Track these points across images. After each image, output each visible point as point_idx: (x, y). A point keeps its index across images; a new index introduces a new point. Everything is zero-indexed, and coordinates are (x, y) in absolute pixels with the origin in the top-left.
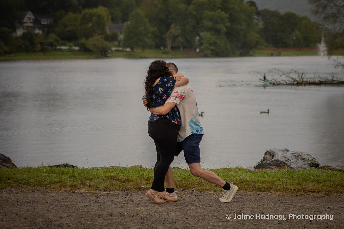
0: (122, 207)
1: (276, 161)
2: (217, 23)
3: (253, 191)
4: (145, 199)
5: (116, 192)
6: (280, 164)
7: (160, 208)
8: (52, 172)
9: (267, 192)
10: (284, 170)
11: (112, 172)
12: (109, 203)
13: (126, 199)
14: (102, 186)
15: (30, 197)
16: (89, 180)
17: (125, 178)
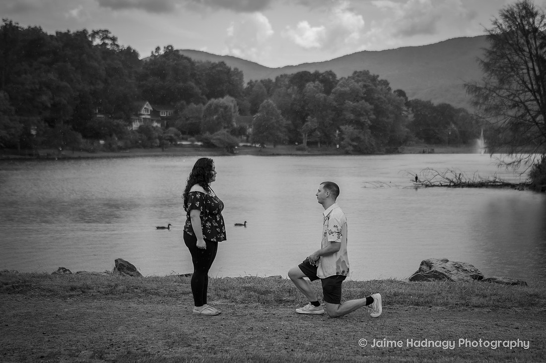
0: (262, 321)
1: (435, 272)
2: (361, 115)
3: (409, 305)
4: (288, 312)
5: (255, 304)
6: (438, 276)
7: (306, 322)
8: (182, 282)
9: (426, 307)
10: (443, 283)
11: (249, 282)
12: (248, 316)
13: (266, 312)
14: (239, 298)
15: (160, 308)
16: (225, 290)
17: (264, 289)
